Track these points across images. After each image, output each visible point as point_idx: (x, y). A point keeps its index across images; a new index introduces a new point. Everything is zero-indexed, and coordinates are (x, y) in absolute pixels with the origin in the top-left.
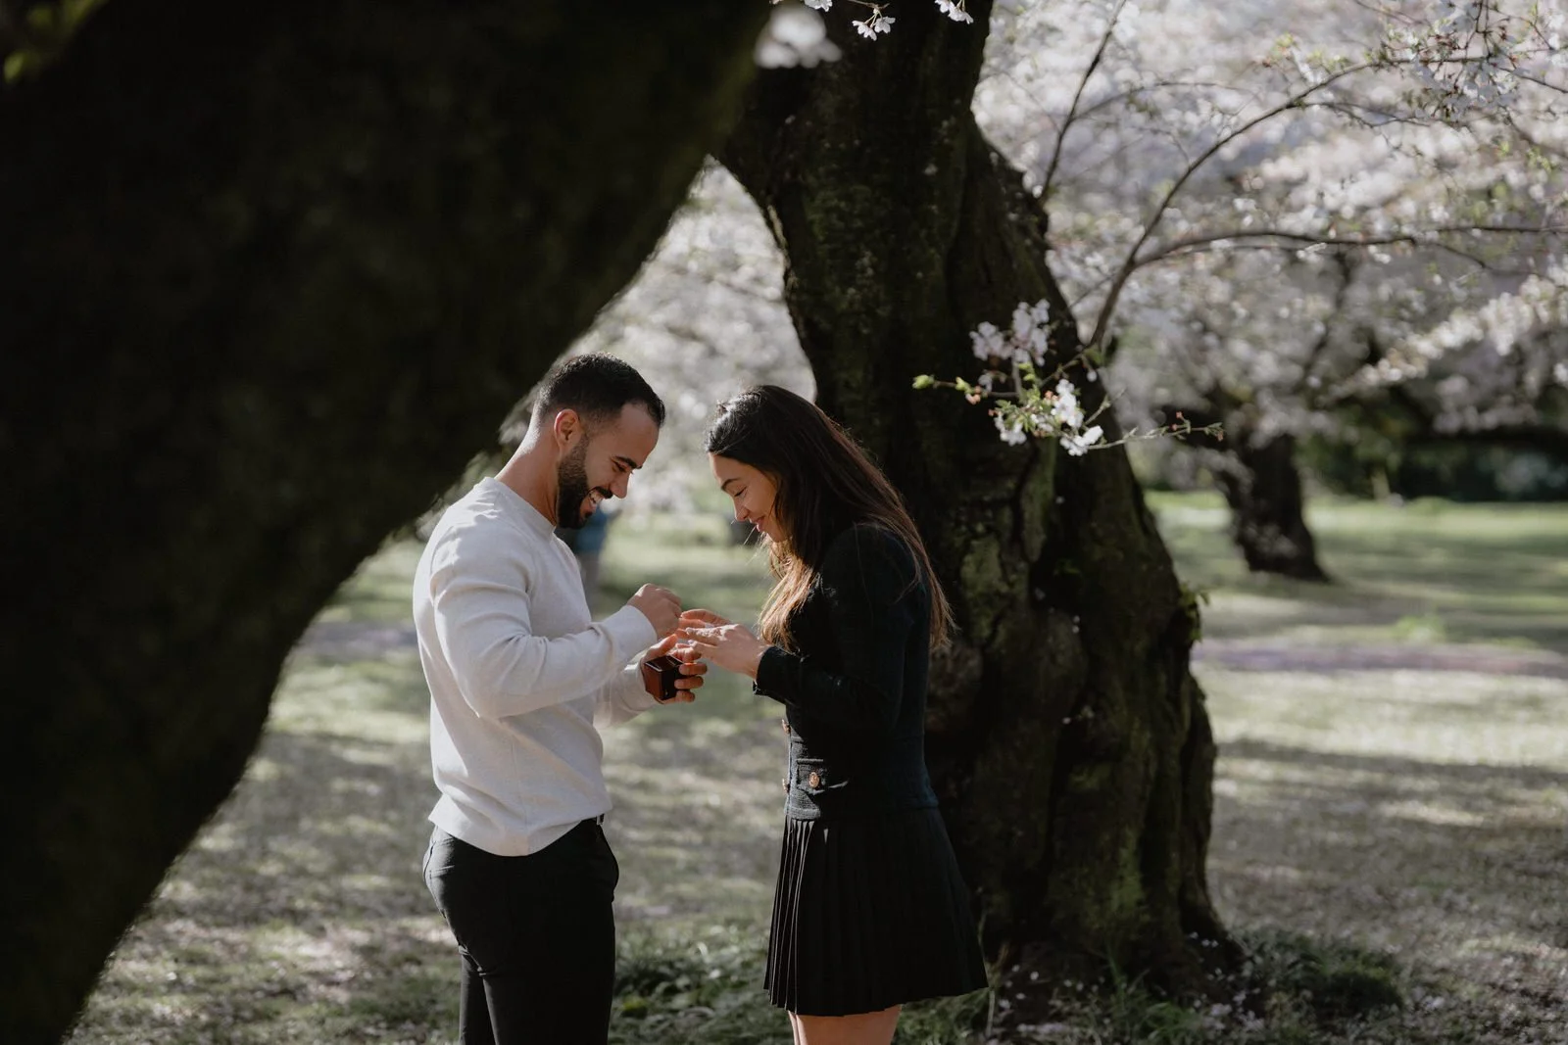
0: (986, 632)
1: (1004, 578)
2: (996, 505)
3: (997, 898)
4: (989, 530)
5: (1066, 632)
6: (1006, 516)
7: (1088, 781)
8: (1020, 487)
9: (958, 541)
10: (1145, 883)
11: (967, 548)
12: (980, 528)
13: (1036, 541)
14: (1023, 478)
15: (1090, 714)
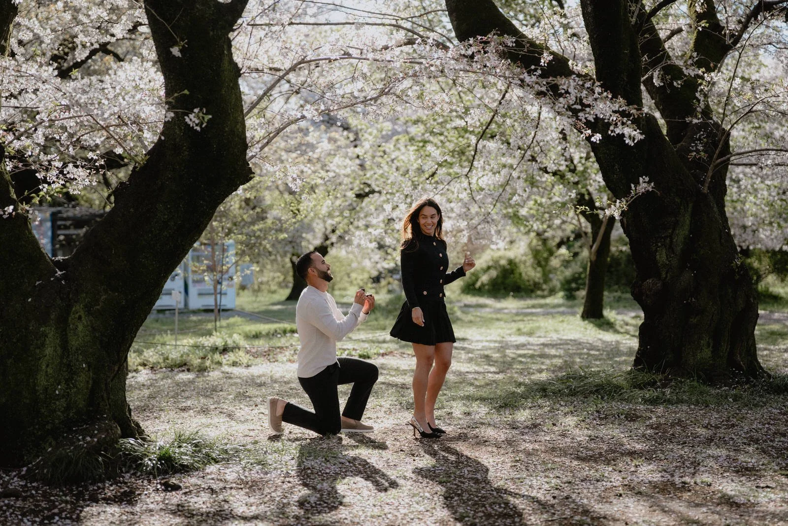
0: (664, 276)
1: (667, 258)
3: (670, 356)
4: (662, 245)
5: (688, 276)
6: (668, 241)
7: (694, 320)
8: (673, 232)
9: (654, 248)
10: (712, 352)
11: (656, 251)
12: (659, 244)
13: (678, 249)
14: (674, 229)
15: (693, 300)
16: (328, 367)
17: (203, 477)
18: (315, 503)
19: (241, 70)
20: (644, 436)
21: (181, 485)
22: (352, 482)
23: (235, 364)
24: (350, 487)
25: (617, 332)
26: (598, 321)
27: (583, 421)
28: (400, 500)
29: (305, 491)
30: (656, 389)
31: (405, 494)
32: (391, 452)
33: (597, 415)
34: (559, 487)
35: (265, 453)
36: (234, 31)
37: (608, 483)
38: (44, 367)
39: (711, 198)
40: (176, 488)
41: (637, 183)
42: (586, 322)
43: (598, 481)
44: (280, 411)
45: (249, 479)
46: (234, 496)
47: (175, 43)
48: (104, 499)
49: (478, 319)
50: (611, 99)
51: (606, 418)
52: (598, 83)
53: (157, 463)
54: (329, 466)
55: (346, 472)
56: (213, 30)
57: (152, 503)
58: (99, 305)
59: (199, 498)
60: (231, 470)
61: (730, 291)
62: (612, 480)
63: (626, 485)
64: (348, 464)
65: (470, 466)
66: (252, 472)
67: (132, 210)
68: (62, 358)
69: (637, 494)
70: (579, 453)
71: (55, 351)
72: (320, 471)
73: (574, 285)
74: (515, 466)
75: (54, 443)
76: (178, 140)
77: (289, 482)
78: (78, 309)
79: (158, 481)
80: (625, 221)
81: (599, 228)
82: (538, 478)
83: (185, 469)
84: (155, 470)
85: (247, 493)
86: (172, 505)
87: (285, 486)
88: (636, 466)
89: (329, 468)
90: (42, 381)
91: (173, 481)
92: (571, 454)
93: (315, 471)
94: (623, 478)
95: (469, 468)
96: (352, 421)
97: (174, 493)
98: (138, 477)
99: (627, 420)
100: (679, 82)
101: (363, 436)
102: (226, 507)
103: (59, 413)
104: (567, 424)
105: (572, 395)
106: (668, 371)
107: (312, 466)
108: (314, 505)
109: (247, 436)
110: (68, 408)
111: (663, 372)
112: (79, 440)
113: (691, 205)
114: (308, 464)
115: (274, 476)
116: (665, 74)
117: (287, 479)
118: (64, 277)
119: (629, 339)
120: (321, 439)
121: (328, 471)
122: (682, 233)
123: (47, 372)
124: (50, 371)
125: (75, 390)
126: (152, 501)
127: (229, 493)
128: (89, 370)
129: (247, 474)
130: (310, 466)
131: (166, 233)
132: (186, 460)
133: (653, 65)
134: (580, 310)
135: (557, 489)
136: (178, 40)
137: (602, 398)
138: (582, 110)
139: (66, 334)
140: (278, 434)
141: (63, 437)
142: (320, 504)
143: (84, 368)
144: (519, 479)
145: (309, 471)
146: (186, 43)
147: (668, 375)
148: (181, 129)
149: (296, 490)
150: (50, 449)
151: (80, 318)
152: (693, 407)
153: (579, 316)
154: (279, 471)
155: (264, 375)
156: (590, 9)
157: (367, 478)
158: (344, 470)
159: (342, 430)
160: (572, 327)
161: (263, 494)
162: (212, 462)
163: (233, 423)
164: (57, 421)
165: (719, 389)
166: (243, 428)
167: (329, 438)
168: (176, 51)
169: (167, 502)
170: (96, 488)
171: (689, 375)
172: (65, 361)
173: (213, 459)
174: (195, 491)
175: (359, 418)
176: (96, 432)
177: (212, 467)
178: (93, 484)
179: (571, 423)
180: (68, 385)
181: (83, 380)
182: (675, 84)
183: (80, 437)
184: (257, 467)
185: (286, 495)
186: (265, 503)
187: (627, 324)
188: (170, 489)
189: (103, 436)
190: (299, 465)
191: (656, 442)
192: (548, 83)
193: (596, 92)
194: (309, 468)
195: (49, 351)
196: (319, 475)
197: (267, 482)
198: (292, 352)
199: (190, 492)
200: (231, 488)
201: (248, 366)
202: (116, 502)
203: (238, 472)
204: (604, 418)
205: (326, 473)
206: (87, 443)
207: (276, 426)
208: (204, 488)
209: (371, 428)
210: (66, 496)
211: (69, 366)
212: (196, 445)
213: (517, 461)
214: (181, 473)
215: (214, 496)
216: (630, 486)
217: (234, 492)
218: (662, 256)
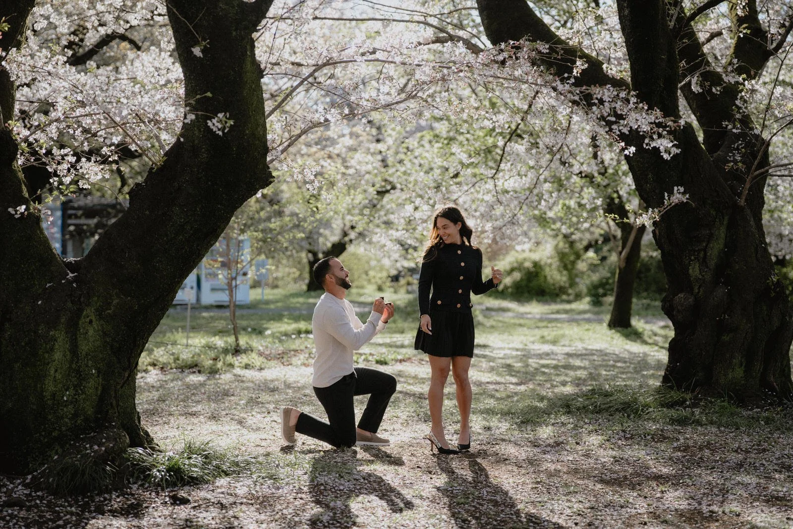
0: (697, 291)
1: (700, 273)
2: (699, 251)
3: (700, 374)
4: (695, 258)
5: (721, 292)
6: (702, 253)
7: (726, 338)
8: (707, 246)
9: (687, 262)
10: (745, 371)
11: (689, 265)
12: (693, 258)
13: (712, 263)
14: (708, 242)
15: (727, 317)
16: (345, 377)
17: (213, 491)
18: (328, 522)
19: (263, 71)
20: (671, 459)
21: (190, 498)
22: (366, 500)
23: (247, 367)
24: (364, 506)
25: (645, 343)
26: (625, 331)
27: (608, 440)
28: (416, 522)
29: (317, 510)
30: (685, 408)
31: (421, 515)
32: (407, 469)
33: (623, 434)
34: (581, 512)
35: (277, 466)
36: (257, 31)
37: (634, 511)
38: (52, 372)
39: (748, 211)
40: (185, 501)
41: (671, 193)
42: (613, 331)
43: (622, 507)
44: (293, 421)
45: (260, 494)
46: (244, 512)
47: (196, 43)
48: (110, 511)
49: (500, 325)
50: (647, 110)
51: (631, 438)
52: (633, 93)
53: (165, 475)
54: (343, 482)
55: (360, 489)
56: (236, 30)
57: (160, 517)
58: (110, 309)
59: (208, 513)
60: (242, 483)
61: (765, 308)
62: (637, 506)
63: (651, 513)
64: (362, 480)
65: (489, 487)
66: (263, 487)
67: (147, 212)
68: (71, 362)
69: (662, 522)
70: (603, 476)
71: (64, 356)
72: (334, 488)
73: (601, 291)
74: (536, 488)
75: (60, 451)
76: (196, 142)
77: (301, 499)
78: (89, 312)
79: (167, 494)
80: (657, 232)
81: (630, 233)
82: (560, 502)
83: (195, 482)
84: (164, 482)
85: (257, 509)
86: (180, 519)
87: (297, 503)
88: (662, 492)
89: (343, 485)
90: (50, 387)
91: (182, 494)
92: (595, 477)
93: (328, 487)
94: (648, 505)
95: (488, 489)
96: (368, 434)
97: (182, 507)
98: (146, 488)
99: (654, 440)
100: (718, 88)
101: (379, 450)
102: (236, 524)
103: (66, 420)
104: (591, 443)
105: (597, 413)
106: (697, 390)
107: (325, 482)
108: (326, 524)
109: (258, 446)
110: (76, 415)
111: (693, 391)
112: (86, 449)
113: (726, 218)
114: (322, 480)
115: (286, 492)
116: (704, 80)
117: (299, 495)
118: (75, 279)
119: (657, 351)
120: (335, 451)
121: (342, 488)
122: (716, 248)
123: (55, 377)
124: (59, 376)
125: (84, 396)
126: (160, 514)
127: (239, 509)
128: (98, 376)
129: (258, 488)
130: (323, 481)
131: (181, 237)
132: (196, 472)
133: (691, 71)
134: (607, 318)
135: (579, 515)
136: (200, 40)
137: (629, 416)
138: (615, 123)
139: (76, 339)
140: (291, 444)
141: (70, 444)
142: (333, 524)
143: (93, 374)
144: (540, 502)
145: (322, 488)
146: (208, 43)
147: (698, 394)
148: (200, 130)
149: (308, 507)
150: (56, 457)
151: (91, 322)
152: (723, 429)
153: (605, 325)
154: (291, 486)
155: (277, 380)
156: (626, 12)
157: (382, 497)
158: (358, 487)
159: (357, 442)
160: (598, 336)
161: (274, 511)
162: (222, 474)
163: (244, 431)
164: (64, 429)
165: (750, 410)
166: (254, 437)
167: (343, 451)
168: (197, 51)
169: (175, 516)
170: (102, 499)
171: (720, 396)
172: (74, 366)
173: (223, 471)
174: (204, 506)
175: (375, 430)
176: (104, 440)
177: (222, 480)
178: (99, 495)
179: (595, 443)
180: (77, 391)
181: (92, 386)
182: (714, 90)
183: (88, 446)
184: (268, 482)
185: (298, 512)
186: (276, 521)
187: (656, 335)
188: (178, 502)
189: (111, 445)
190: (312, 481)
191: (683, 465)
192: (581, 92)
193: (631, 102)
194: (322, 484)
195: (57, 355)
196: (332, 492)
197: (278, 498)
198: (307, 355)
199: (199, 506)
200: (242, 503)
201: (261, 369)
202: (122, 515)
203: (249, 486)
204: (630, 438)
205: (340, 490)
206: (95, 452)
207: (289, 437)
208: (213, 503)
209: (387, 441)
210: (71, 507)
211: (78, 372)
212: (206, 457)
213: (538, 483)
214: (191, 486)
215: (224, 511)
216: (655, 513)
217: (244, 507)
218: (694, 270)
